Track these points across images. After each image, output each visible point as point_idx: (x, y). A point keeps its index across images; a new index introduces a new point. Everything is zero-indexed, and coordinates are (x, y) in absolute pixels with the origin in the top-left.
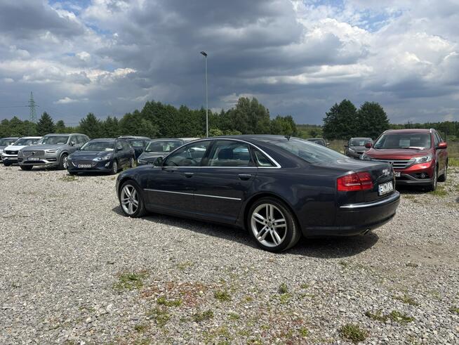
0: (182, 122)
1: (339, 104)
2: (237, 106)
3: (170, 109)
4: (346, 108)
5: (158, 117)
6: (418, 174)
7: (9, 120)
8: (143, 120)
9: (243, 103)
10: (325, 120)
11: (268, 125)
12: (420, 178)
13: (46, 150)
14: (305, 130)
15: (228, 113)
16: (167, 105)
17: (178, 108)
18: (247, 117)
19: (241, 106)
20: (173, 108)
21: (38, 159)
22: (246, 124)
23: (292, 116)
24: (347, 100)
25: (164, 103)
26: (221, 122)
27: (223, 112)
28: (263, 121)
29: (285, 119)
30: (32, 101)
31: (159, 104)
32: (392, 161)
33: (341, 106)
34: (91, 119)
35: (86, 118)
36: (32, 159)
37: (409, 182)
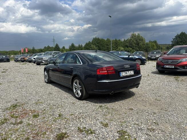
0: (107, 45)
1: (179, 34)
2: (131, 37)
3: (102, 40)
4: (182, 36)
5: (98, 43)
6: (183, 67)
7: (47, 47)
8: (92, 45)
9: (133, 36)
10: (172, 42)
11: (144, 45)
12: (184, 68)
13: (43, 58)
14: (164, 46)
15: (127, 40)
16: (101, 38)
17: (106, 39)
18: (135, 41)
19: (133, 37)
20: (104, 40)
21: (41, 61)
22: (134, 45)
23: (156, 41)
24: (183, 32)
25: (100, 38)
26: (124, 44)
27: (125, 40)
28: (142, 43)
29: (153, 42)
30: (54, 40)
31: (98, 38)
32: (171, 61)
33: (180, 35)
34: (73, 45)
35: (71, 45)
36: (39, 61)
37: (178, 70)
